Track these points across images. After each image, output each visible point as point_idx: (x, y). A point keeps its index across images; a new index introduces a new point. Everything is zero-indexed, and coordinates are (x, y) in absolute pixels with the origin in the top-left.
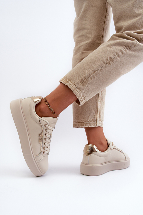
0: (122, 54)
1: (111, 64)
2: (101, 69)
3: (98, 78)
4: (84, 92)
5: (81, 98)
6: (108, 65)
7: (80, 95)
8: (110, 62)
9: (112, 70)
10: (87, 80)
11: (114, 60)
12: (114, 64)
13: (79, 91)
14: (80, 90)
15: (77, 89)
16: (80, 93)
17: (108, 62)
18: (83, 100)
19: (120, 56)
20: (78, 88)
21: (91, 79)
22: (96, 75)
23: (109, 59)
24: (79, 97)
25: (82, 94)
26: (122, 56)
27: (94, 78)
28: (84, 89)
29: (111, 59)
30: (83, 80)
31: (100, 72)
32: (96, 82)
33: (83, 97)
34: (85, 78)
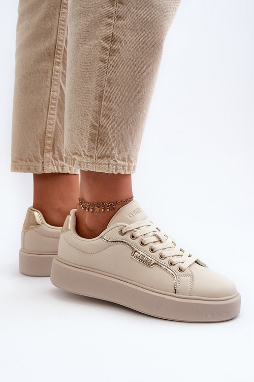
0: (121, 5)
1: (118, 50)
2: (109, 79)
3: (121, 102)
4: (119, 152)
6: (113, 58)
8: (114, 47)
10: (102, 126)
11: (118, 35)
12: (126, 42)
13: (105, 161)
15: (99, 160)
16: (112, 162)
17: (108, 52)
18: (130, 164)
19: (120, 14)
20: (99, 158)
21: (107, 117)
22: (110, 101)
23: (106, 45)
24: (116, 169)
25: (117, 160)
26: (126, 9)
27: (110, 109)
28: (112, 149)
29: (110, 39)
30: (95, 134)
31: (110, 87)
32: (122, 112)
33: (125, 161)
34: (94, 126)
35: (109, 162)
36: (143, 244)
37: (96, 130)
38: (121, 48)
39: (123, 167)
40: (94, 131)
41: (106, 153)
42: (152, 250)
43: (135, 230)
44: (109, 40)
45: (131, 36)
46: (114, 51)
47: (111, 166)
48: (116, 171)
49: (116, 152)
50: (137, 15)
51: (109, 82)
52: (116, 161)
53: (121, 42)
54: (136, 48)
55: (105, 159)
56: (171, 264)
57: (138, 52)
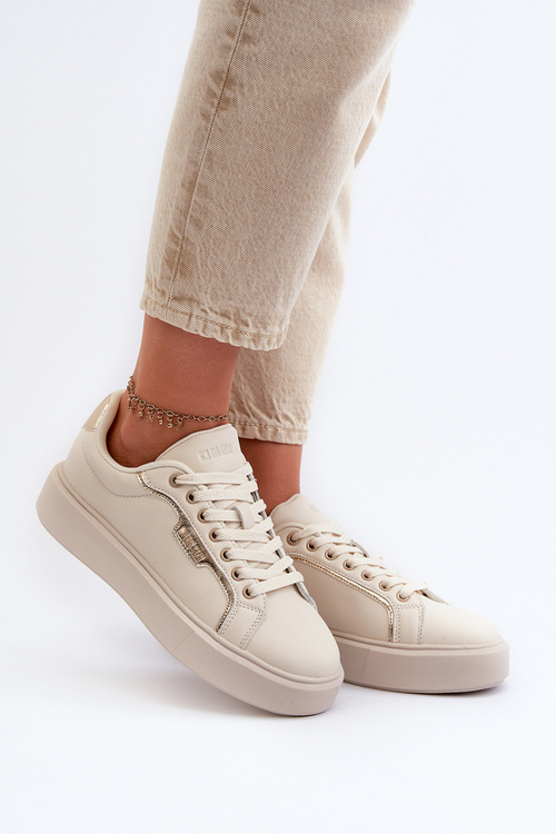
0: (254, 15)
1: (235, 100)
2: (210, 153)
3: (227, 201)
4: (214, 297)
5: (223, 328)
6: (223, 114)
7: (206, 320)
8: (228, 93)
9: (262, 117)
10: (187, 239)
11: (239, 72)
12: (251, 88)
13: (184, 308)
14: (191, 300)
15: (175, 304)
16: (196, 312)
17: (216, 102)
19: (250, 32)
20: (175, 298)
21: (198, 224)
22: (206, 195)
23: (214, 87)
24: (205, 326)
25: (208, 310)
26: (261, 24)
27: (205, 211)
28: (200, 287)
29: (224, 76)
30: (175, 252)
31: (210, 168)
32: (227, 221)
33: (229, 318)
34: (175, 236)
35: (192, 310)
36: (203, 518)
37: (177, 244)
38: (239, 97)
39: (222, 328)
40: (173, 246)
41: (189, 292)
42: (214, 536)
43: (200, 487)
44: (221, 78)
45: (264, 77)
46: (227, 101)
47: (193, 319)
48: (204, 332)
49: (208, 296)
50: (282, 39)
51: (209, 159)
52: (206, 312)
53: (242, 86)
54: (271, 101)
55: (185, 303)
56: (236, 575)
57: (274, 110)
